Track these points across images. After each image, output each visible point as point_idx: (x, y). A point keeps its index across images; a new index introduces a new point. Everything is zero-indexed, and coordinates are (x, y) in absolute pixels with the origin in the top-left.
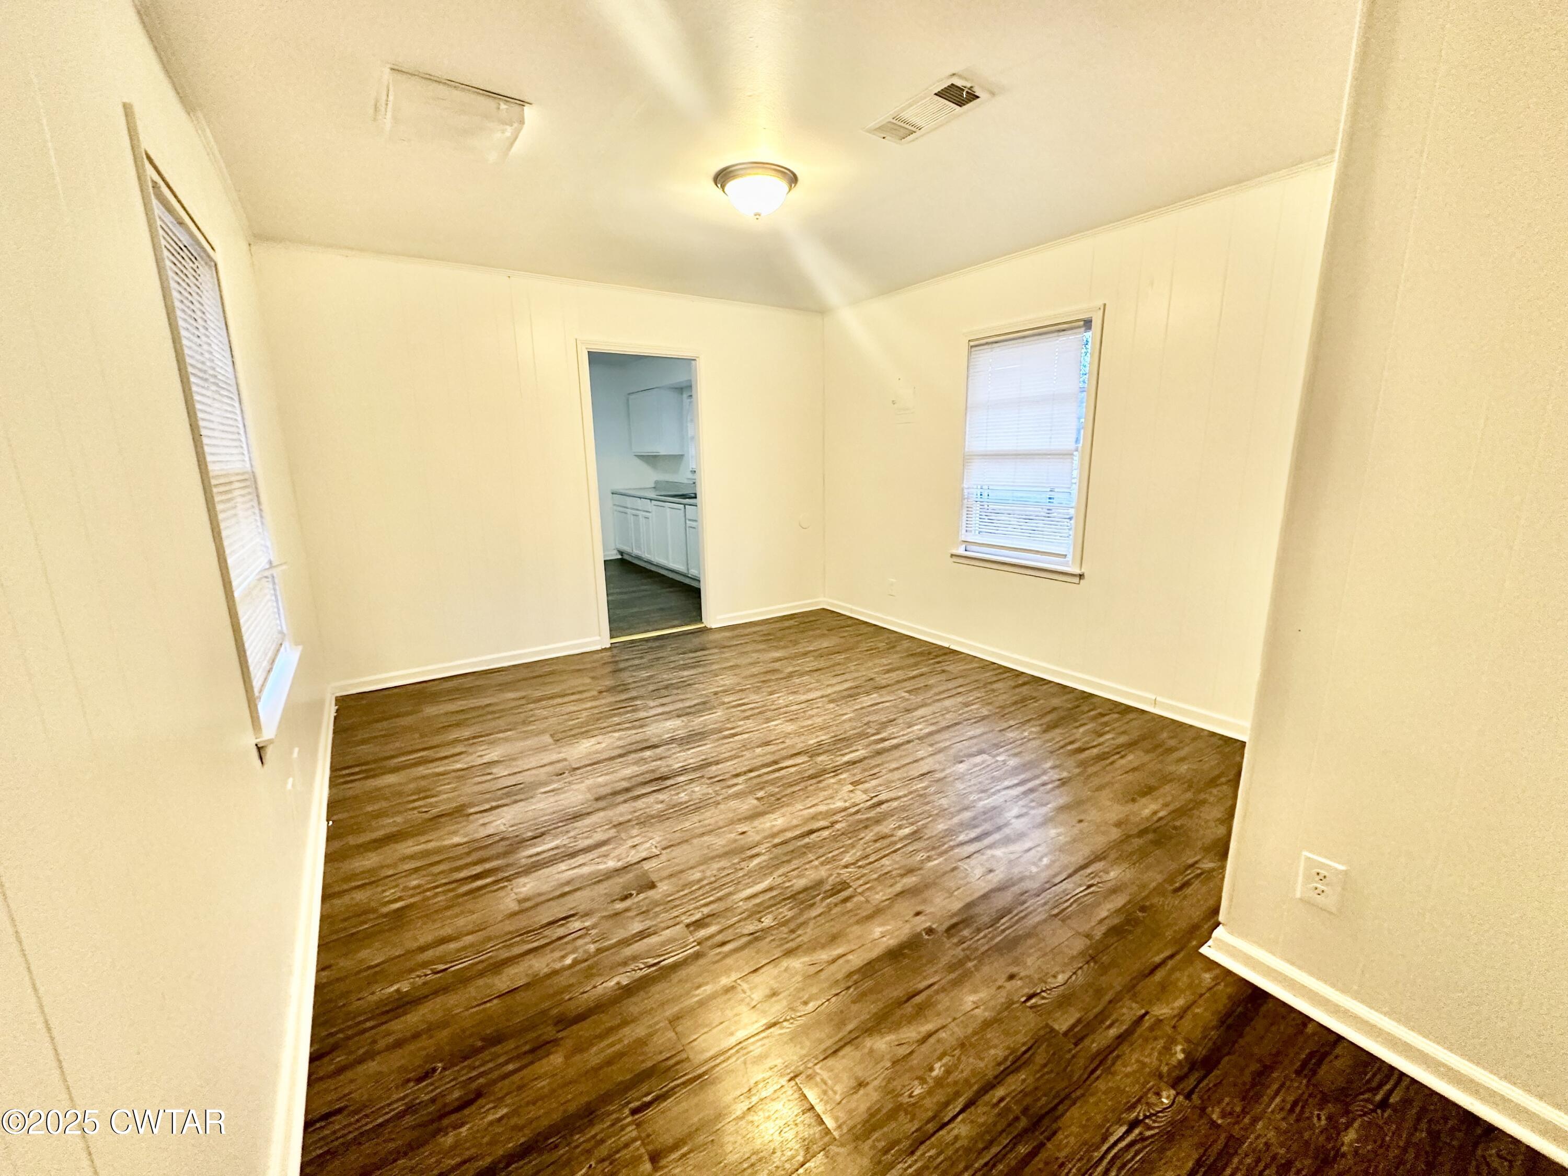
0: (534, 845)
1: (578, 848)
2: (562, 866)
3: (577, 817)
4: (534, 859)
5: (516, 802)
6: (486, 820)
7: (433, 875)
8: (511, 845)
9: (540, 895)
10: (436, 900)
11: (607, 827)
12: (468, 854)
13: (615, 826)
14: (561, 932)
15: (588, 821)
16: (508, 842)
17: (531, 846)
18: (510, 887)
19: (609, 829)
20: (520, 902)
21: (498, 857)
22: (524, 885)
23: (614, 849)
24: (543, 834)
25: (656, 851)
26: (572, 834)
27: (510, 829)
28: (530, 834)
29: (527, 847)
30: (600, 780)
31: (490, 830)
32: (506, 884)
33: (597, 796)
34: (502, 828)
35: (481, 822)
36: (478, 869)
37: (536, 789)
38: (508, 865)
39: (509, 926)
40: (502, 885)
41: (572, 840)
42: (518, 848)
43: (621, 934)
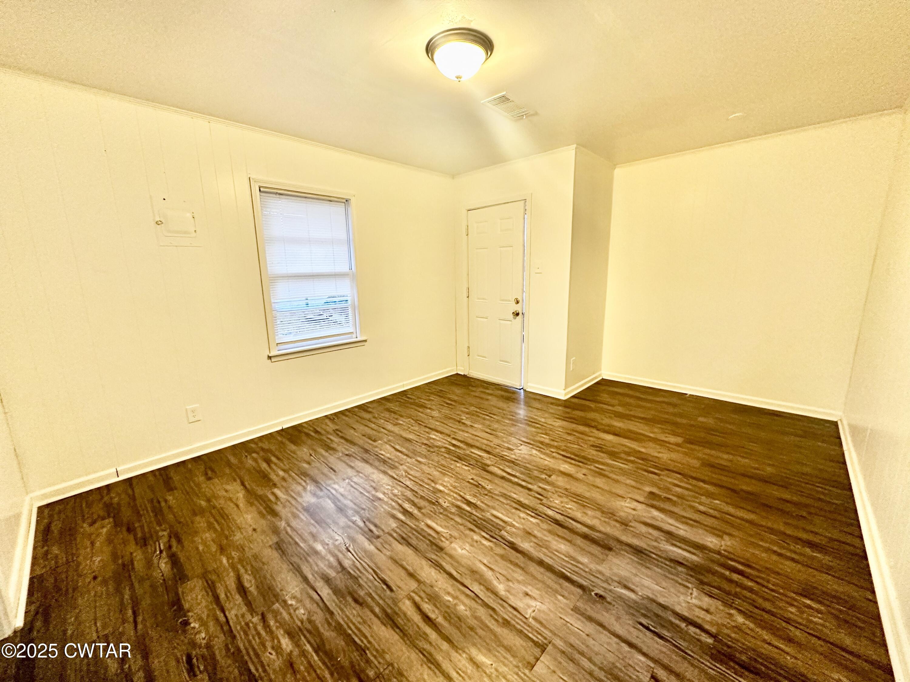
0: (685, 558)
1: (662, 534)
2: (682, 533)
3: (638, 551)
4: (694, 551)
5: (665, 607)
6: (702, 614)
7: (773, 603)
8: (700, 573)
9: (707, 531)
10: (778, 581)
11: (631, 529)
12: (736, 595)
13: (627, 525)
14: (711, 511)
15: (635, 542)
16: (701, 577)
17: (687, 561)
18: (722, 548)
19: (632, 527)
20: (721, 537)
21: (714, 573)
22: (711, 542)
23: (645, 517)
24: (671, 560)
25: (628, 500)
26: (655, 544)
27: (690, 585)
28: (680, 569)
29: (692, 562)
30: (585, 560)
31: (706, 601)
32: (723, 552)
33: (607, 552)
34: (695, 592)
35: (708, 617)
36: (735, 577)
37: (636, 602)
38: (713, 561)
39: (736, 533)
40: (726, 554)
41: (659, 540)
42: (696, 566)
43: (686, 493)
